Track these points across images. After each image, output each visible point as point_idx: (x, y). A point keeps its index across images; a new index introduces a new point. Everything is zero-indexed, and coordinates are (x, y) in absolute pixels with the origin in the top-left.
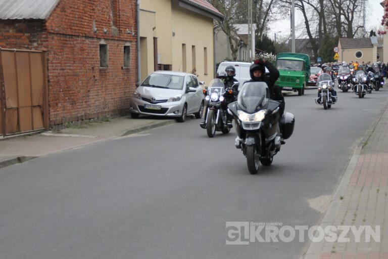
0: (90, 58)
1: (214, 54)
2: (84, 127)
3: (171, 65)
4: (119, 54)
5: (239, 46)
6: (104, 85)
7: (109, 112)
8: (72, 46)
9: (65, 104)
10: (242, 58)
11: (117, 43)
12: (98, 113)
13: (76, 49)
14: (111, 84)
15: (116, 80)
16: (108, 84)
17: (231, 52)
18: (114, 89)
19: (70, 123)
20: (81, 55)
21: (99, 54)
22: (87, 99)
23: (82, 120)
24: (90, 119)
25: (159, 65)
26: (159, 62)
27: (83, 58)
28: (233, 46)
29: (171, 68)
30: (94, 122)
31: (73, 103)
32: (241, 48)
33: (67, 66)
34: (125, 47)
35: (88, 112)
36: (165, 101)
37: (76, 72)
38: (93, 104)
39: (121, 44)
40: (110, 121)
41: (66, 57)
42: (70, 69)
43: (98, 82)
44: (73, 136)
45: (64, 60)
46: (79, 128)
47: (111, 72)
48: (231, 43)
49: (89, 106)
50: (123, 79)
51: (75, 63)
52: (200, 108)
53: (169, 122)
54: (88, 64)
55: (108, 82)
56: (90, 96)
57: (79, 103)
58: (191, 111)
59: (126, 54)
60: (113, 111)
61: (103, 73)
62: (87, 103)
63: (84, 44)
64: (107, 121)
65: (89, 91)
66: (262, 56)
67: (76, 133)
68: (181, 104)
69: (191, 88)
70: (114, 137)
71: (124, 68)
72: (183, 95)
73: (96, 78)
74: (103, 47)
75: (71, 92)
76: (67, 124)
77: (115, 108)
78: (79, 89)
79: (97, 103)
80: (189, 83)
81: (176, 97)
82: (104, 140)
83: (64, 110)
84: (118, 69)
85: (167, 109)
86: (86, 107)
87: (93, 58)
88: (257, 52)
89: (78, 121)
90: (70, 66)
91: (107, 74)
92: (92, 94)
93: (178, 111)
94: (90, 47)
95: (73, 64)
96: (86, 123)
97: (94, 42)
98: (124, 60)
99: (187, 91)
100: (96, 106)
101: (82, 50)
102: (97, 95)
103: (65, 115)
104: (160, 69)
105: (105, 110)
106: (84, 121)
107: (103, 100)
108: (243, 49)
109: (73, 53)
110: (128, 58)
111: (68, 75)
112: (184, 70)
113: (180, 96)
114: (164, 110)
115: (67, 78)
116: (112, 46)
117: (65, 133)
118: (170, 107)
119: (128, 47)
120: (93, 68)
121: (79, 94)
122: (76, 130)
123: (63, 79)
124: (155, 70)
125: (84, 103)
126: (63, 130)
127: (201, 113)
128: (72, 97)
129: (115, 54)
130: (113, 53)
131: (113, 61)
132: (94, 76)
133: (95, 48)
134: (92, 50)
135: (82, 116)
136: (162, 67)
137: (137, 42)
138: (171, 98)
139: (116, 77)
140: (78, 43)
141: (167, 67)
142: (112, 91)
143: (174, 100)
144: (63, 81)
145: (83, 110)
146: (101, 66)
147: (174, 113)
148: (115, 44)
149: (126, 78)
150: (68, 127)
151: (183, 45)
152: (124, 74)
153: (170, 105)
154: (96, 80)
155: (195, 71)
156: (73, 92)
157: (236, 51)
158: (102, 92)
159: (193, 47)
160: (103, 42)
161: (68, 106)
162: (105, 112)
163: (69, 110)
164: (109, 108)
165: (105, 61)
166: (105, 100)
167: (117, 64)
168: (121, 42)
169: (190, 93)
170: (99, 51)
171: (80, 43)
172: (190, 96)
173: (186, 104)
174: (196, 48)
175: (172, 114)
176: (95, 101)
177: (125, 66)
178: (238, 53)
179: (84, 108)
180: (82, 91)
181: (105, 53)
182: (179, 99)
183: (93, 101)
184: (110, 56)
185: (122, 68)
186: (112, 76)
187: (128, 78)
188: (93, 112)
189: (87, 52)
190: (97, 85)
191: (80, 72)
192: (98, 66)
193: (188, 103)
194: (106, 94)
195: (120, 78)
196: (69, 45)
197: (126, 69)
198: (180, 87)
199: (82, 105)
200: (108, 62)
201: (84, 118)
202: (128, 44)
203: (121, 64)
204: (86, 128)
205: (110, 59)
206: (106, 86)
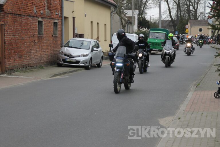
0: (32, 29)
1: (111, 28)
2: (27, 72)
3: (84, 34)
4: (51, 27)
5: (126, 23)
6: (41, 46)
7: (43, 62)
8: (20, 21)
9: (15, 57)
10: (129, 31)
11: (49, 20)
12: (36, 63)
13: (23, 23)
14: (45, 45)
15: (48, 43)
16: (43, 45)
17: (122, 27)
18: (47, 48)
19: (18, 69)
20: (26, 27)
21: (37, 27)
22: (30, 54)
23: (26, 67)
24: (31, 67)
25: (76, 34)
26: (76, 32)
27: (27, 29)
28: (123, 23)
29: (84, 36)
30: (34, 69)
31: (21, 57)
32: (128, 25)
33: (17, 34)
34: (54, 23)
35: (30, 62)
36: (79, 56)
37: (22, 38)
38: (33, 57)
39: (52, 21)
40: (44, 68)
41: (17, 28)
42: (18, 36)
43: (37, 44)
44: (19, 77)
45: (15, 30)
46: (24, 72)
47: (45, 38)
48: (122, 21)
49: (31, 59)
50: (53, 42)
51: (22, 32)
52: (101, 61)
53: (81, 69)
54: (31, 33)
55: (43, 44)
56: (31, 52)
57: (25, 56)
58: (94, 62)
59: (55, 27)
60: (46, 62)
61: (40, 38)
62: (30, 57)
63: (28, 20)
64: (42, 68)
65: (31, 49)
66: (141, 30)
67: (21, 76)
68: (88, 58)
69: (95, 49)
70: (45, 78)
71: (53, 35)
72: (89, 53)
73: (35, 42)
74: (40, 23)
75: (19, 50)
76: (16, 69)
77: (47, 60)
78: (24, 48)
79: (36, 57)
80: (94, 46)
81: (85, 54)
82: (38, 80)
83: (14, 61)
84: (49, 36)
85: (80, 61)
86: (29, 59)
87: (34, 29)
88: (139, 27)
89: (23, 68)
90: (19, 34)
91: (43, 39)
92: (33, 51)
93: (86, 63)
94: (32, 22)
95: (21, 32)
96: (29, 69)
97: (34, 19)
98: (54, 30)
99: (92, 51)
100: (35, 59)
101: (27, 24)
102: (36, 52)
103: (15, 64)
104: (77, 37)
105: (41, 61)
106: (27, 68)
107: (39, 55)
108: (129, 26)
109: (21, 26)
110: (56, 29)
111: (18, 39)
112: (92, 38)
113: (87, 53)
114: (78, 62)
115: (17, 41)
116: (46, 22)
117: (15, 75)
118: (81, 60)
119: (57, 23)
120: (33, 35)
121: (24, 51)
122: (22, 73)
123: (14, 41)
124: (73, 37)
125: (28, 57)
126: (14, 73)
127: (101, 64)
128: (20, 53)
129: (48, 27)
130: (46, 26)
131: (46, 31)
132: (34, 40)
133: (35, 23)
134: (33, 24)
135: (26, 65)
136: (78, 35)
137: (62, 20)
138: (82, 55)
139: (48, 41)
140: (24, 20)
141: (81, 36)
142: (45, 50)
143: (84, 56)
144: (14, 43)
145: (27, 61)
146: (39, 34)
147: (84, 64)
148: (48, 20)
149: (55, 42)
150: (17, 72)
151: (92, 22)
152: (54, 39)
153: (81, 59)
154: (36, 43)
155: (99, 38)
156: (21, 50)
157: (125, 26)
158: (39, 50)
159: (98, 23)
160: (40, 19)
161: (17, 58)
162: (41, 63)
163: (18, 61)
164: (43, 60)
165: (41, 31)
166: (41, 55)
167: (49, 33)
168: (51, 20)
169: (94, 52)
170: (38, 25)
171: (26, 20)
172: (93, 54)
173: (91, 58)
174: (100, 24)
175: (83, 65)
176: (35, 56)
177: (54, 34)
178: (126, 28)
179: (27, 60)
180: (26, 49)
181: (42, 26)
182: (87, 55)
183: (33, 56)
184: (44, 28)
185: (52, 35)
186: (46, 41)
187: (56, 42)
188: (33, 62)
189: (30, 25)
190: (36, 46)
191: (25, 38)
192: (37, 34)
193: (92, 58)
194: (42, 52)
195: (51, 42)
196: (18, 21)
197: (55, 36)
198: (88, 48)
199: (26, 58)
200: (43, 32)
201: (27, 66)
202: (56, 21)
203: (52, 33)
204: (28, 72)
205: (44, 30)
206: (42, 47)
